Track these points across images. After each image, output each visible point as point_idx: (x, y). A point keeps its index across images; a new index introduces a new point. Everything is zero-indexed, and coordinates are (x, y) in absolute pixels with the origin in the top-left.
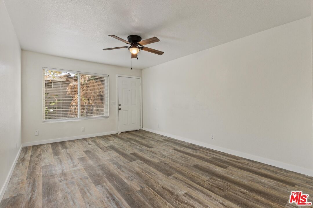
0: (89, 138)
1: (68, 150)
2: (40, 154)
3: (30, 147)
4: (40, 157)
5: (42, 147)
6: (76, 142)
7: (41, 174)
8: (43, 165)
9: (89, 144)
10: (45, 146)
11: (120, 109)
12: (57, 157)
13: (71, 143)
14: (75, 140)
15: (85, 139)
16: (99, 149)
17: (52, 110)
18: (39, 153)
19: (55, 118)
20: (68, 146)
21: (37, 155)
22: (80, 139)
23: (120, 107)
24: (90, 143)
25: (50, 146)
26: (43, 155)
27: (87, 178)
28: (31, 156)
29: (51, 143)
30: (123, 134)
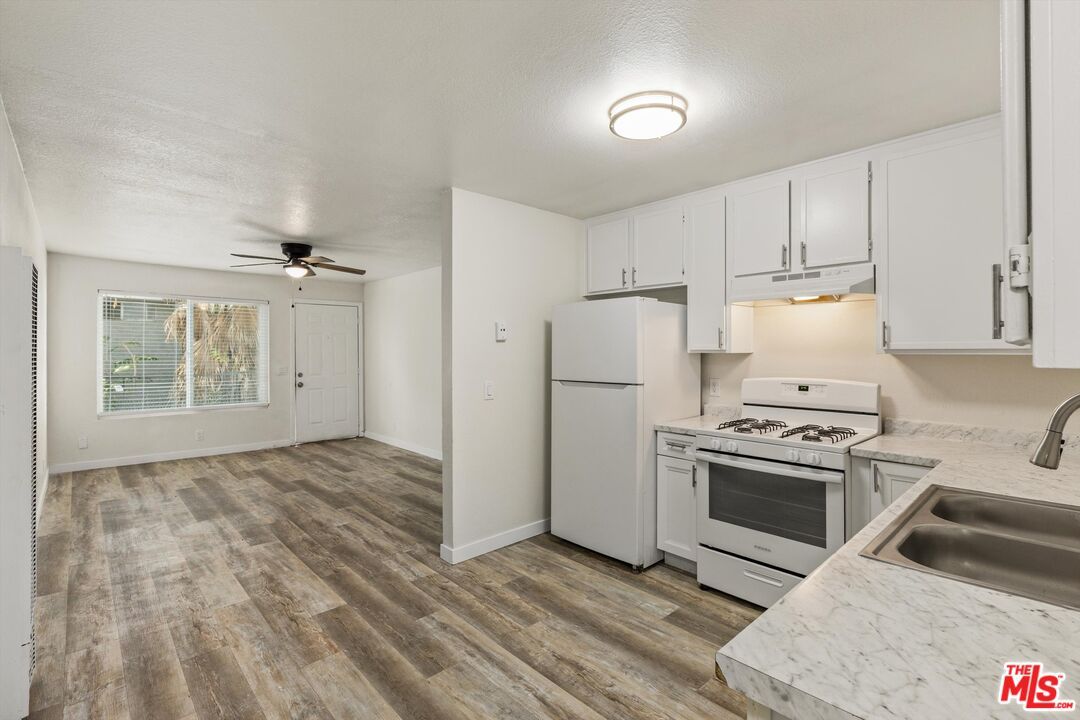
0: (215, 457)
1: (157, 478)
2: (93, 486)
3: (67, 474)
4: (94, 490)
5: (97, 475)
6: (180, 465)
7: (99, 511)
8: (102, 500)
9: (210, 467)
10: (104, 472)
11: (301, 385)
12: (131, 489)
13: (166, 467)
14: (179, 460)
15: (204, 459)
16: (229, 475)
17: (119, 388)
18: (90, 483)
19: (128, 407)
20: (159, 471)
21: (86, 486)
22: (191, 459)
23: (299, 380)
24: (213, 465)
25: (116, 471)
26: (99, 487)
27: (187, 514)
28: (73, 488)
29: (118, 468)
30: (306, 446)
